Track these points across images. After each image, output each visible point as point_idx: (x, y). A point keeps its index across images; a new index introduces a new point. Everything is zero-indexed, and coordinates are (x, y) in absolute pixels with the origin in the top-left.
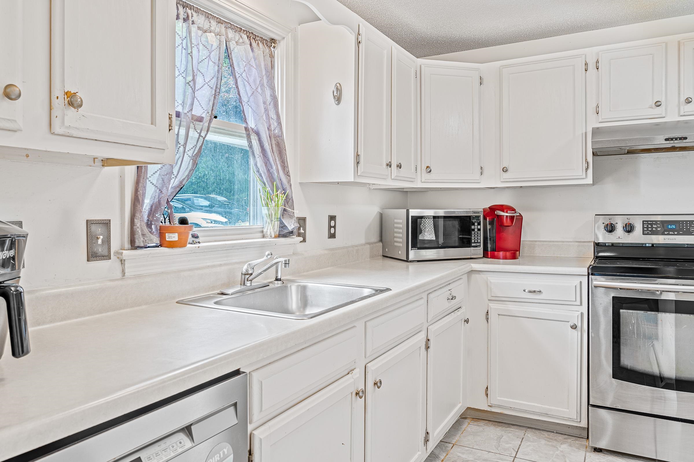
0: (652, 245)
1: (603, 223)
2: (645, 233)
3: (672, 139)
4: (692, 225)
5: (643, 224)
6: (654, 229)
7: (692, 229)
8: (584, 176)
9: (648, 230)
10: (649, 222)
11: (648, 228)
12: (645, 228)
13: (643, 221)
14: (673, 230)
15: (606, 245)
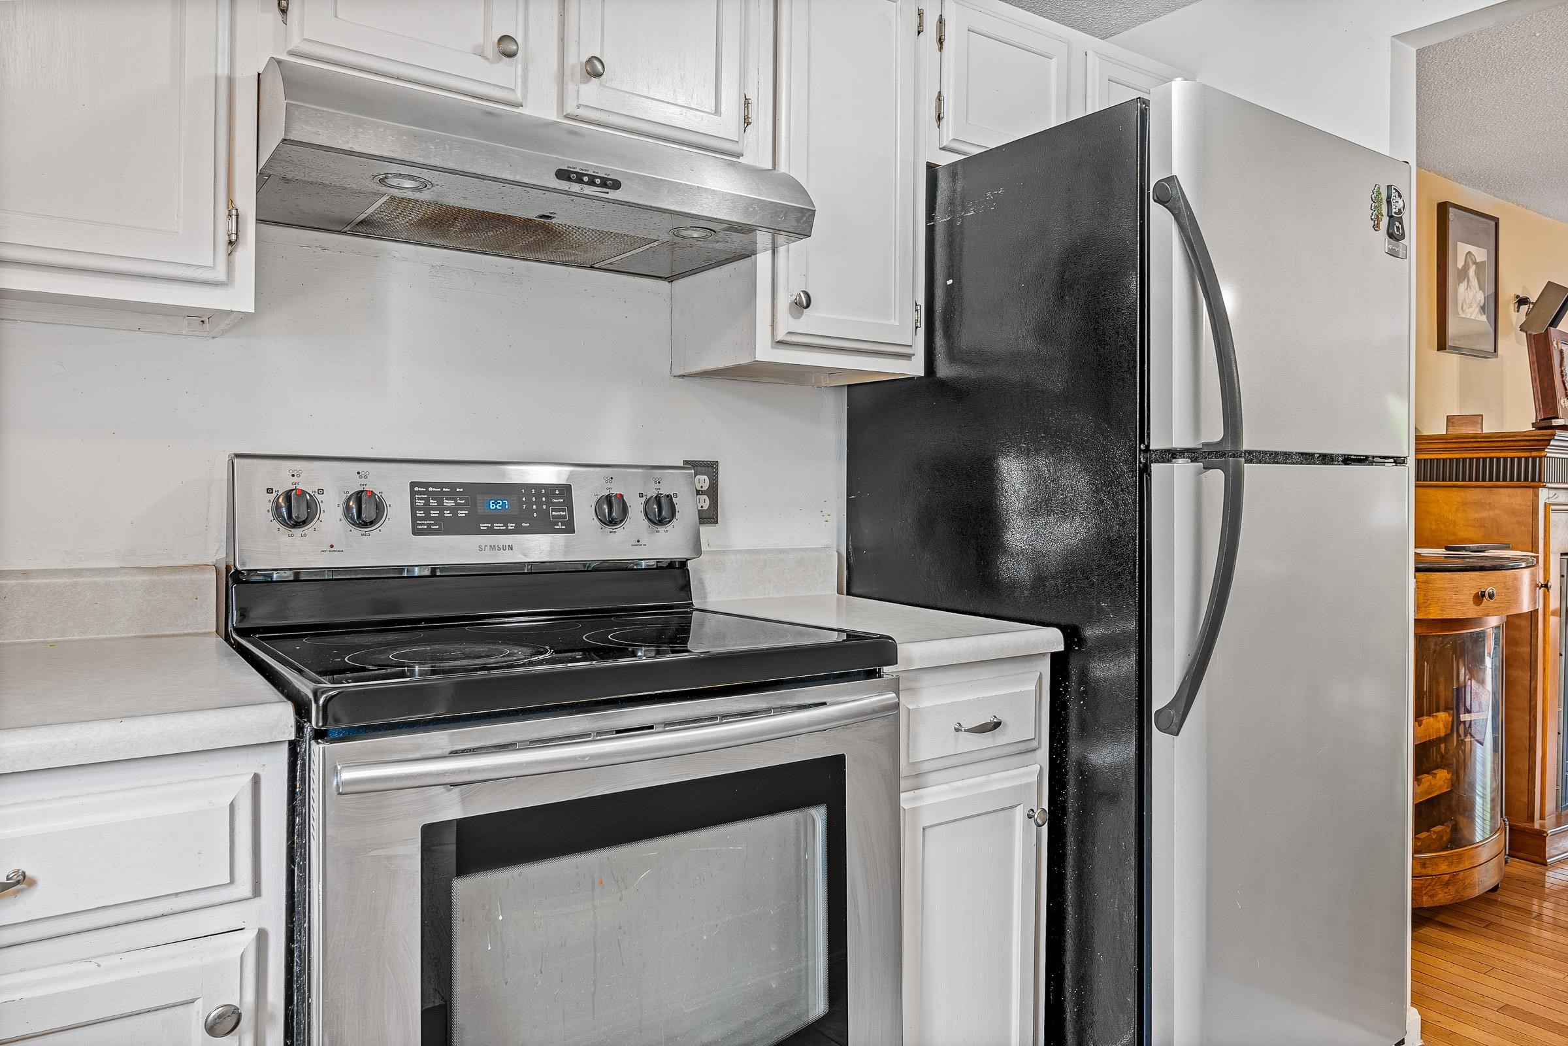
0: (432, 572)
1: (270, 491)
2: (419, 527)
3: (579, 179)
4: (554, 500)
5: (413, 493)
6: (447, 513)
7: (554, 513)
8: (220, 274)
9: (428, 517)
10: (430, 489)
11: (427, 508)
12: (420, 509)
13: (413, 485)
14: (503, 518)
15: (271, 577)
